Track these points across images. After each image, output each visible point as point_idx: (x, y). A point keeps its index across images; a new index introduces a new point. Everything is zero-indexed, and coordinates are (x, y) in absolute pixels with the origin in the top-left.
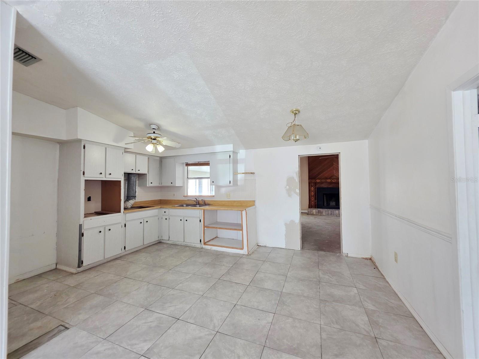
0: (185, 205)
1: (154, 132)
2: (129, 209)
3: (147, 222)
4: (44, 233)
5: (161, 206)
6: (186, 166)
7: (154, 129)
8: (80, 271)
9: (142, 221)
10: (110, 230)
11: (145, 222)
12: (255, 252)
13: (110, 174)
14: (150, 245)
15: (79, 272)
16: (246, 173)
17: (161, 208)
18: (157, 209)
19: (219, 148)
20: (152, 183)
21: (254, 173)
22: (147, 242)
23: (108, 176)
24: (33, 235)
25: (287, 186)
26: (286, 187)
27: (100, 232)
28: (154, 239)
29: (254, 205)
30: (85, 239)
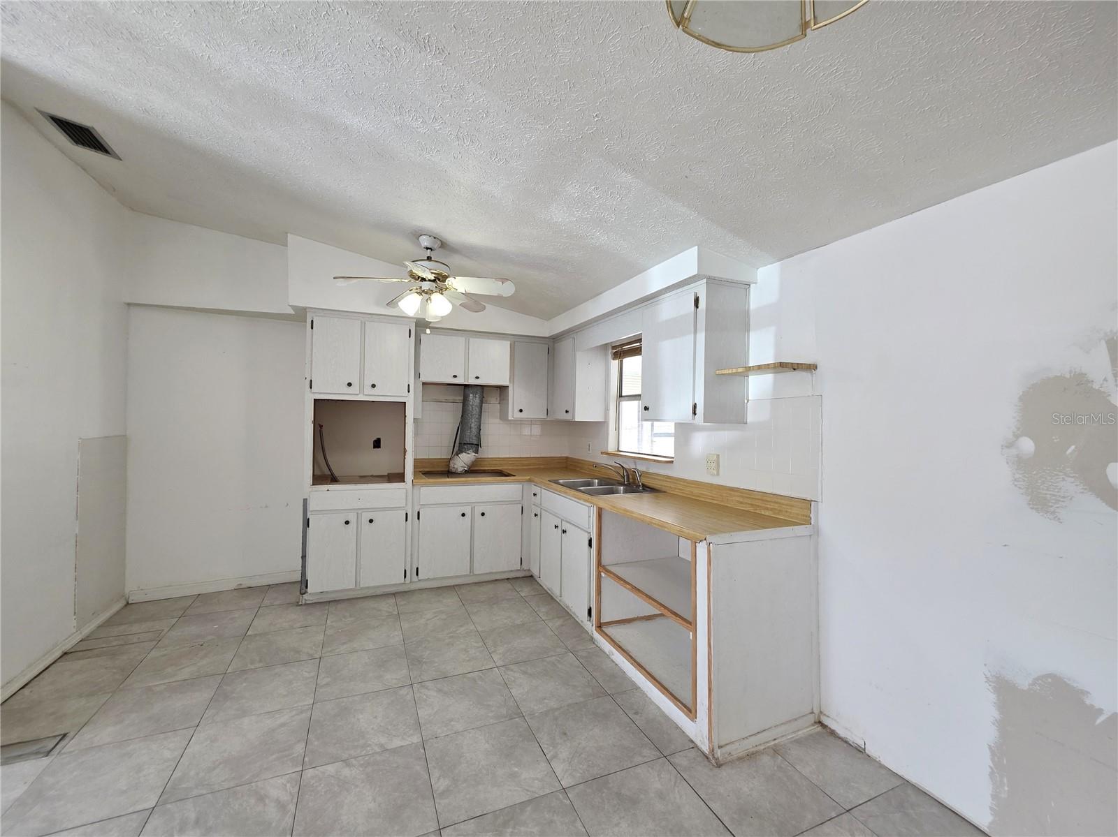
0: (596, 481)
1: (429, 258)
2: (458, 473)
3: (483, 514)
4: (288, 505)
5: (532, 477)
6: (614, 359)
7: (427, 248)
8: (311, 602)
9: (467, 511)
10: (371, 521)
11: (478, 514)
12: (766, 759)
13: (373, 386)
14: (498, 577)
15: (308, 602)
16: (781, 367)
17: (530, 481)
18: (519, 482)
19: (657, 277)
20: (521, 411)
21: (811, 367)
22: (484, 567)
23: (369, 390)
24: (266, 507)
25: (1017, 437)
26: (1010, 445)
27: (347, 523)
28: (507, 563)
29: (806, 521)
30: (310, 530)
